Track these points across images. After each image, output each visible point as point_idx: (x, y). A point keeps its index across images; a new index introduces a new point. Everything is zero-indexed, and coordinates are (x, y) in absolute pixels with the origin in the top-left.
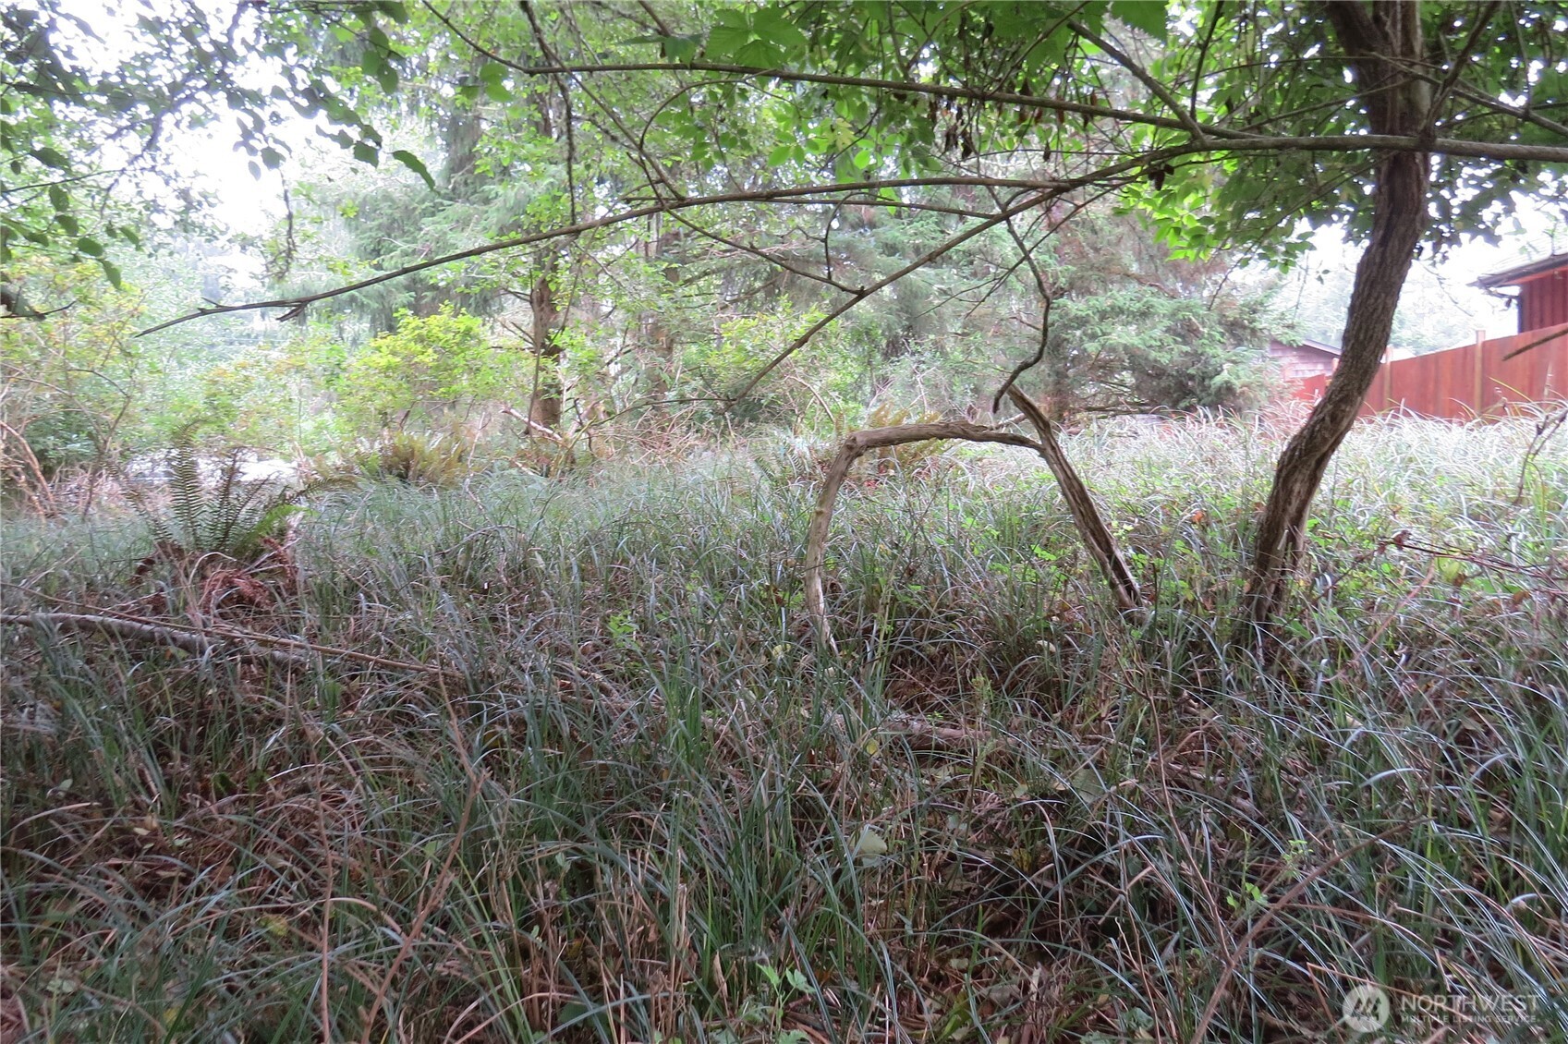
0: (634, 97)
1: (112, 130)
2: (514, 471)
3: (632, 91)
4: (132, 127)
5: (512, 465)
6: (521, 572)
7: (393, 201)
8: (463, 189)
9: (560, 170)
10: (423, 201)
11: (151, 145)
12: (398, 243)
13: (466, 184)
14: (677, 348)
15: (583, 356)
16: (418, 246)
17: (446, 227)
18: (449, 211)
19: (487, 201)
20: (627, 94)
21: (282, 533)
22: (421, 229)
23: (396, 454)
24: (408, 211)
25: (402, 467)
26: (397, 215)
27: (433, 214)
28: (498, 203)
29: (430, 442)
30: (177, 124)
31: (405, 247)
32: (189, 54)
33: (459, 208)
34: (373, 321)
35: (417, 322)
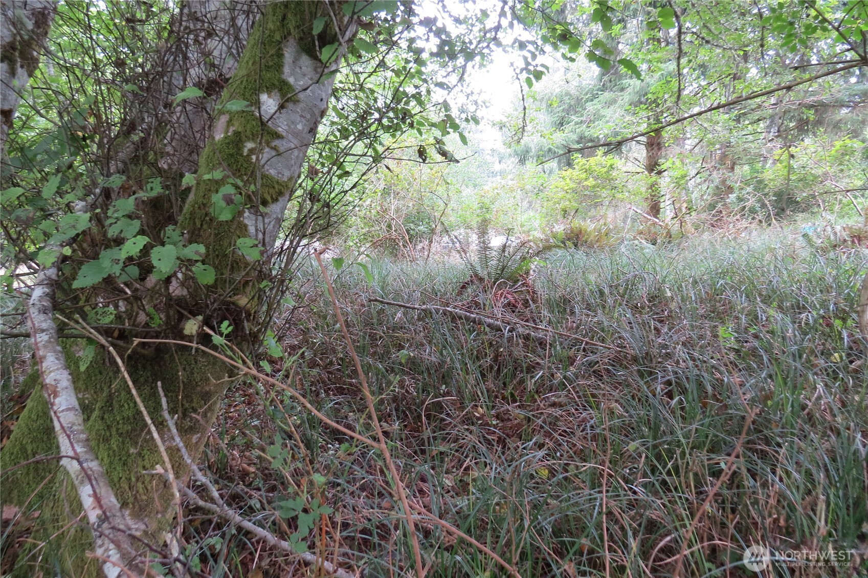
0: (721, 15)
1: (445, 74)
2: (636, 242)
3: (719, 11)
4: (454, 71)
5: (635, 238)
6: (656, 299)
7: (571, 95)
8: (609, 84)
9: (672, 66)
10: (587, 94)
11: (461, 79)
12: (573, 117)
13: (610, 81)
14: (737, 168)
15: (678, 173)
16: (584, 118)
17: (599, 106)
18: (601, 98)
19: (622, 90)
20: (716, 14)
21: (527, 273)
22: (585, 109)
23: (572, 232)
24: (579, 100)
25: (575, 239)
26: (572, 103)
27: (592, 100)
28: (630, 90)
29: (589, 226)
30: (473, 67)
31: (577, 119)
32: (480, 31)
33: (607, 95)
34: (559, 162)
35: (584, 161)
